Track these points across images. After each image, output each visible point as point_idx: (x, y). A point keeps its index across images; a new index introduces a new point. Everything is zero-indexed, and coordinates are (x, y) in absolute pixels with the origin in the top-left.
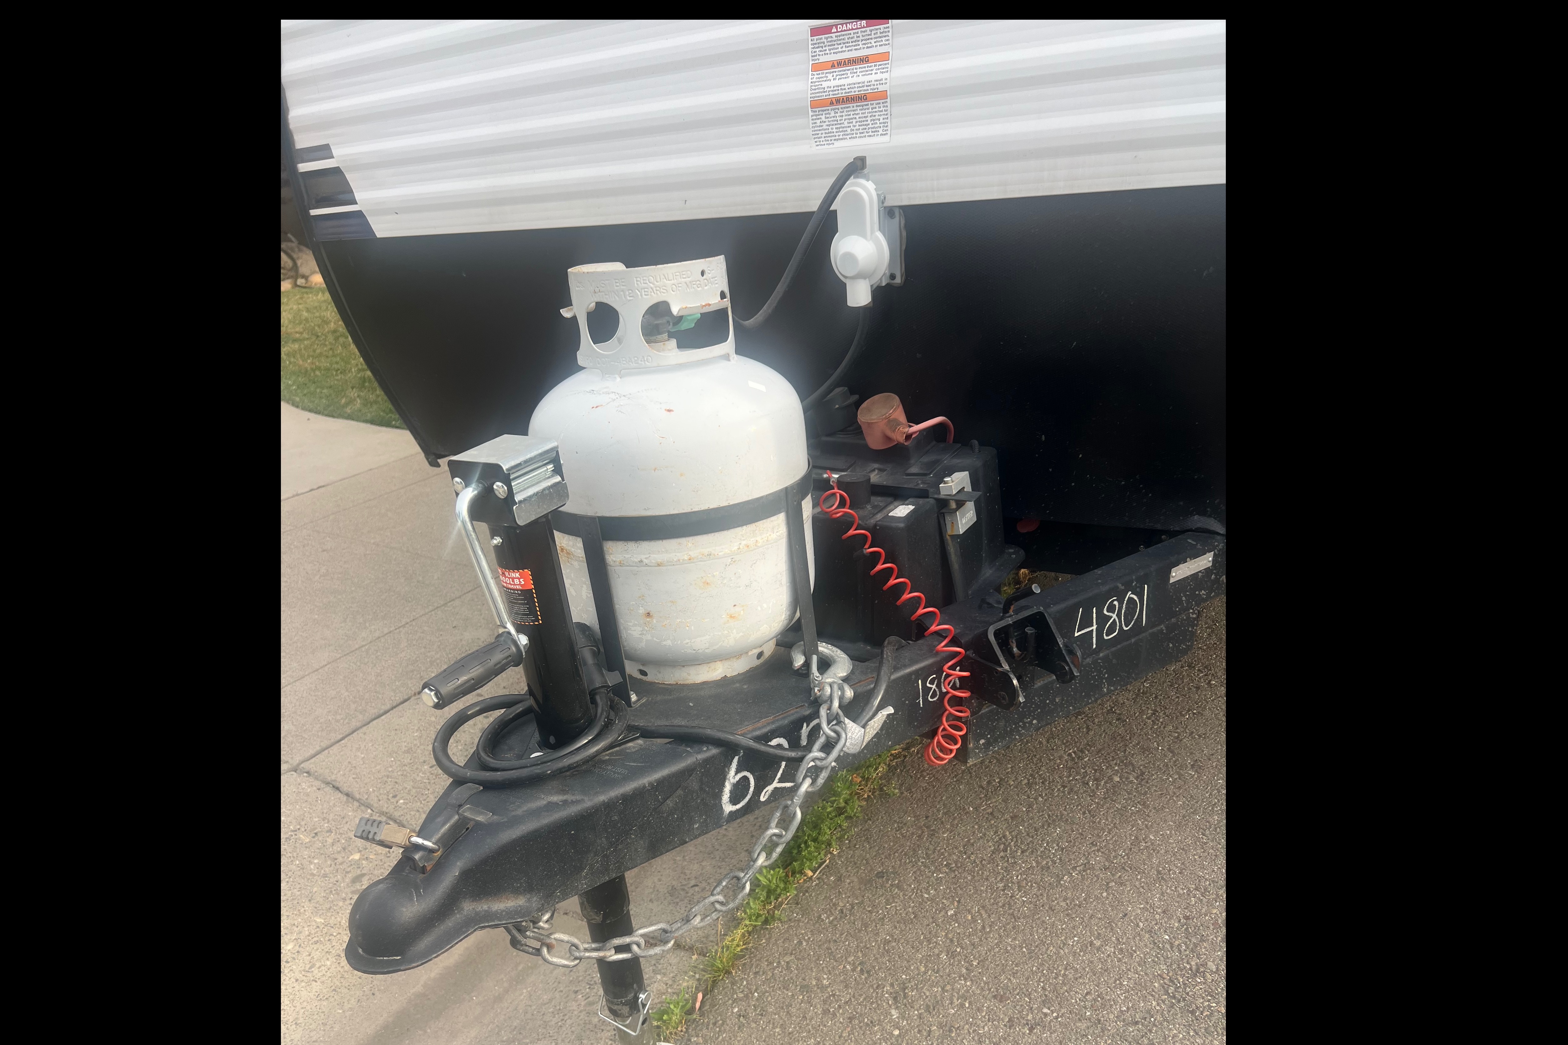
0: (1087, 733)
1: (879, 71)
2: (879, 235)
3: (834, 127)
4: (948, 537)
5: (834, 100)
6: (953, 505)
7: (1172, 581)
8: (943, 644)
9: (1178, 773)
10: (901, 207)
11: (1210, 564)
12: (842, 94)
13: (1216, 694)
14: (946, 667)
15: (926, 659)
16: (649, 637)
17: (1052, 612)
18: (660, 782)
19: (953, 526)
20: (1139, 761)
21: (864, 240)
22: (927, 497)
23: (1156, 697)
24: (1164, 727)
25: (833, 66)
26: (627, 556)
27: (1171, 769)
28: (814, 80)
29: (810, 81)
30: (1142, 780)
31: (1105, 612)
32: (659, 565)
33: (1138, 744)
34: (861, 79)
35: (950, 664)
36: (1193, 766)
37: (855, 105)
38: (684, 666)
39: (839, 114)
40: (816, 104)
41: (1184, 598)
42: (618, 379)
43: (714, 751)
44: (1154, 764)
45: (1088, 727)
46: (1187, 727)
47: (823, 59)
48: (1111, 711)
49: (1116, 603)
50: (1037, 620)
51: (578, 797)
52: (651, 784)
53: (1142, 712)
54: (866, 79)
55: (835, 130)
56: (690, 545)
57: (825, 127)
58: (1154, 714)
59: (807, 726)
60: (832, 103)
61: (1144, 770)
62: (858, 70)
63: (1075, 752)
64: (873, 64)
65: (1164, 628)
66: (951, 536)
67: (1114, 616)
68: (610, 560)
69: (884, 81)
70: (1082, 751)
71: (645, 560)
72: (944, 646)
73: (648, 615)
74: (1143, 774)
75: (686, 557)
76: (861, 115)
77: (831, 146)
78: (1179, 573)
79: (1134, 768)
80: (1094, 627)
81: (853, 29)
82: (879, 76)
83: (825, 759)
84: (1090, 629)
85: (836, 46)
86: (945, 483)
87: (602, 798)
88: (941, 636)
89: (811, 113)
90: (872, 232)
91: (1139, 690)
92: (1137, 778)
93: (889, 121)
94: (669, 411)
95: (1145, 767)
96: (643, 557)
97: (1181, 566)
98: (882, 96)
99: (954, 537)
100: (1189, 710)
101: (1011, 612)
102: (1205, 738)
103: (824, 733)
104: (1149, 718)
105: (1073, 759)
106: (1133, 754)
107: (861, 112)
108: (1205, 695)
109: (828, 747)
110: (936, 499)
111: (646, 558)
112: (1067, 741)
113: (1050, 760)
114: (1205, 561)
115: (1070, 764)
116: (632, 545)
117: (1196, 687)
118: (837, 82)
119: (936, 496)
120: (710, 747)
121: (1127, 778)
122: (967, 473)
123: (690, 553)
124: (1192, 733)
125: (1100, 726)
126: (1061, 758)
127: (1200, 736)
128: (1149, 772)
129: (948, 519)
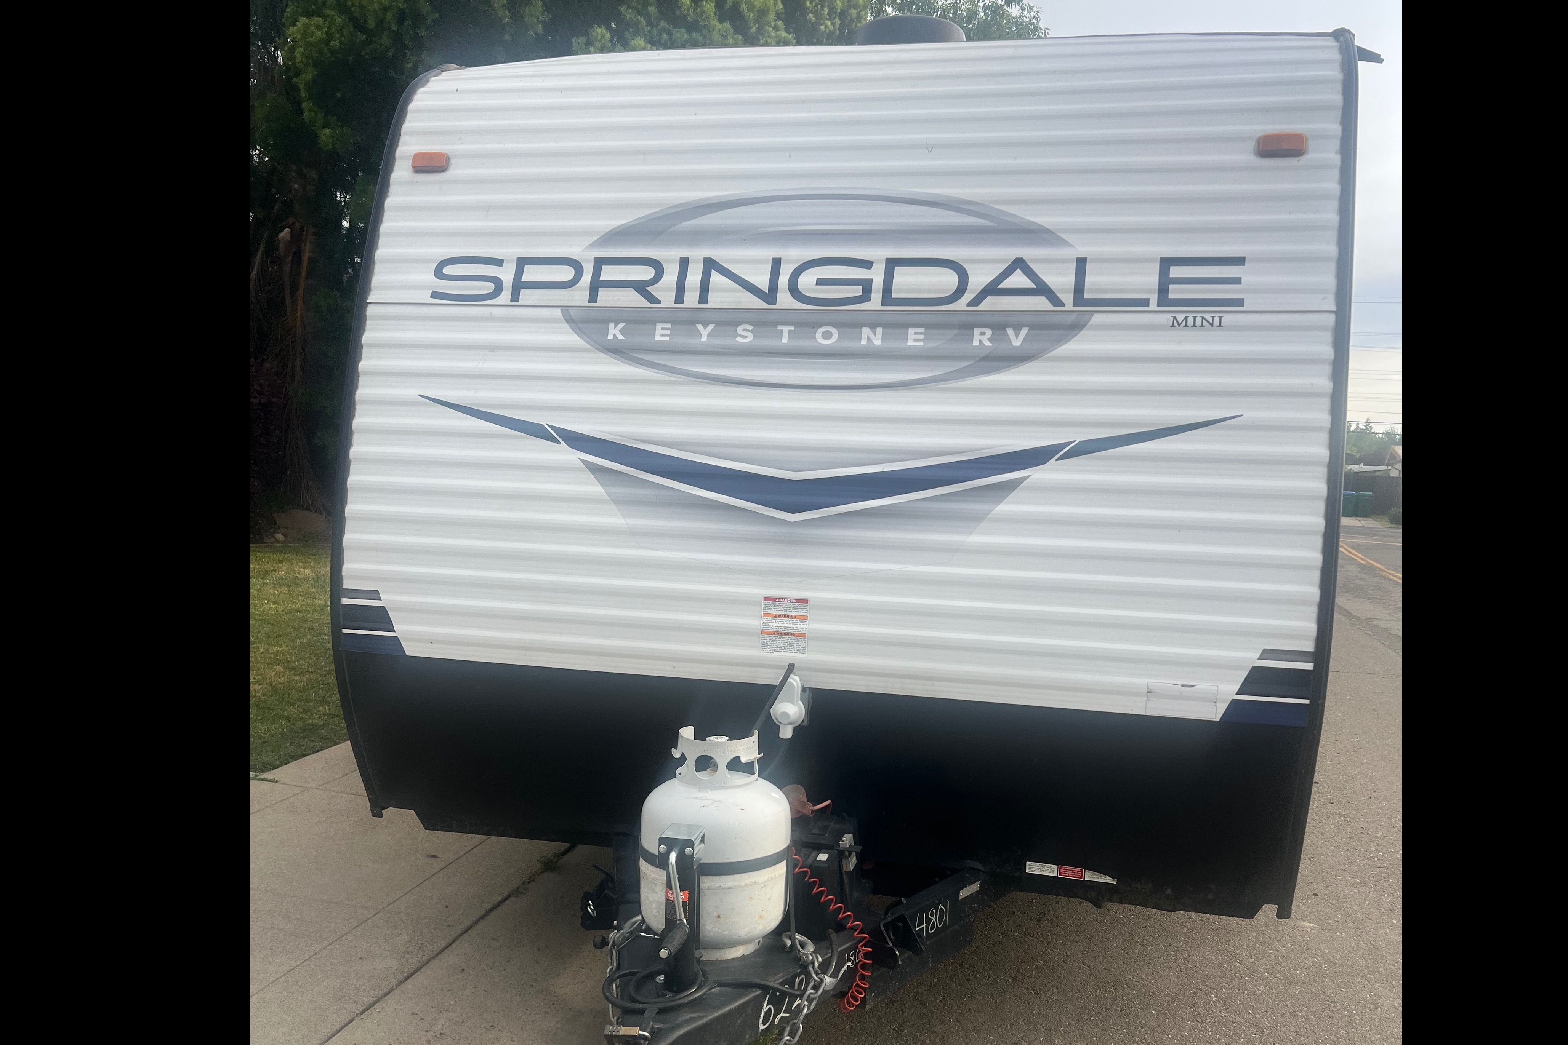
0: (903, 1014)
1: (802, 624)
2: (801, 703)
3: (775, 645)
4: (844, 872)
5: (776, 633)
6: (847, 854)
7: (960, 898)
8: (856, 933)
9: (966, 1035)
10: (809, 688)
11: (979, 889)
12: (780, 631)
13: (981, 984)
14: (859, 946)
15: (846, 943)
16: (716, 929)
17: (907, 914)
18: (739, 1006)
19: (847, 866)
20: (940, 1029)
21: (793, 705)
22: (833, 849)
23: (943, 988)
24: (952, 1007)
25: (775, 616)
26: (712, 884)
27: (960, 1033)
28: (765, 621)
29: (762, 621)
30: (944, 1041)
31: (930, 917)
32: (729, 888)
33: (937, 1018)
34: (791, 625)
35: (861, 944)
36: (973, 1030)
37: (788, 637)
38: (723, 949)
39: (778, 639)
40: (763, 633)
41: (967, 909)
42: (710, 792)
43: (759, 992)
44: (949, 1031)
45: (902, 1010)
46: (966, 1006)
47: (769, 612)
48: (915, 999)
49: (934, 911)
50: (902, 918)
51: (703, 1014)
52: (735, 1007)
53: (936, 999)
54: (795, 626)
55: (775, 646)
56: (746, 877)
57: (769, 644)
58: (944, 999)
59: (798, 979)
60: (774, 634)
61: (943, 1035)
62: (790, 621)
63: (897, 1027)
64: (799, 620)
65: (958, 927)
66: (845, 872)
67: (934, 919)
68: (702, 886)
69: (804, 629)
70: (902, 1026)
71: (722, 886)
72: (857, 934)
73: (719, 916)
74: (943, 1037)
75: (744, 884)
76: (790, 642)
77: (772, 654)
78: (964, 893)
79: (937, 1034)
80: (925, 925)
81: (788, 602)
82: (802, 626)
83: (816, 993)
84: (923, 926)
85: (778, 608)
86: (843, 841)
87: (716, 1015)
88: (853, 929)
89: (761, 636)
90: (797, 702)
91: (931, 984)
92: (940, 1040)
93: (806, 647)
94: (742, 809)
95: (944, 1033)
96: (721, 884)
97: (964, 889)
98: (804, 635)
99: (847, 872)
100: (965, 995)
101: (889, 915)
102: (978, 1012)
103: (813, 979)
104: (941, 1002)
105: (897, 1032)
106: (935, 1026)
107: (791, 641)
108: (974, 985)
109: (816, 987)
110: (838, 850)
111: (724, 885)
112: (890, 1021)
113: (882, 1033)
114: (976, 887)
115: (896, 1035)
116: (716, 878)
117: (968, 980)
118: (778, 625)
119: (838, 849)
120: (757, 989)
121: (934, 1041)
122: (852, 835)
123: (746, 882)
124: (970, 1009)
125: (910, 1009)
126: (889, 1031)
127: (975, 1011)
128: (947, 1036)
129: (844, 861)
